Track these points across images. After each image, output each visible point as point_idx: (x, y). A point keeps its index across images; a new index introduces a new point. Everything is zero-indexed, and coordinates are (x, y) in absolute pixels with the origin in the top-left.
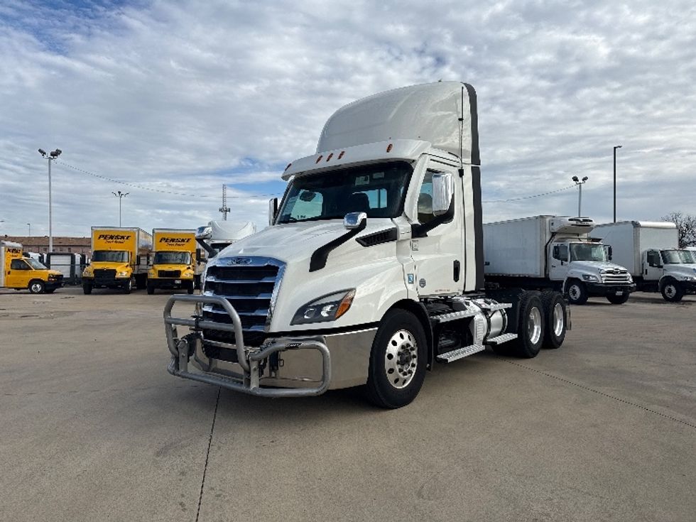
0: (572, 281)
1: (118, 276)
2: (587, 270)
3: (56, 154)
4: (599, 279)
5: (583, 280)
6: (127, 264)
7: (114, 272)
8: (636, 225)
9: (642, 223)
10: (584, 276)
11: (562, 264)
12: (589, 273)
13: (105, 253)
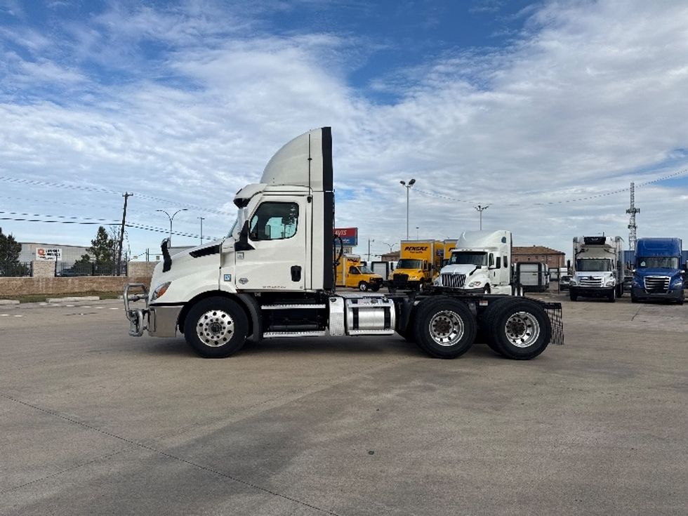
1: (410, 279)
3: (412, 182)
6: (420, 269)
7: (407, 276)
13: (410, 262)
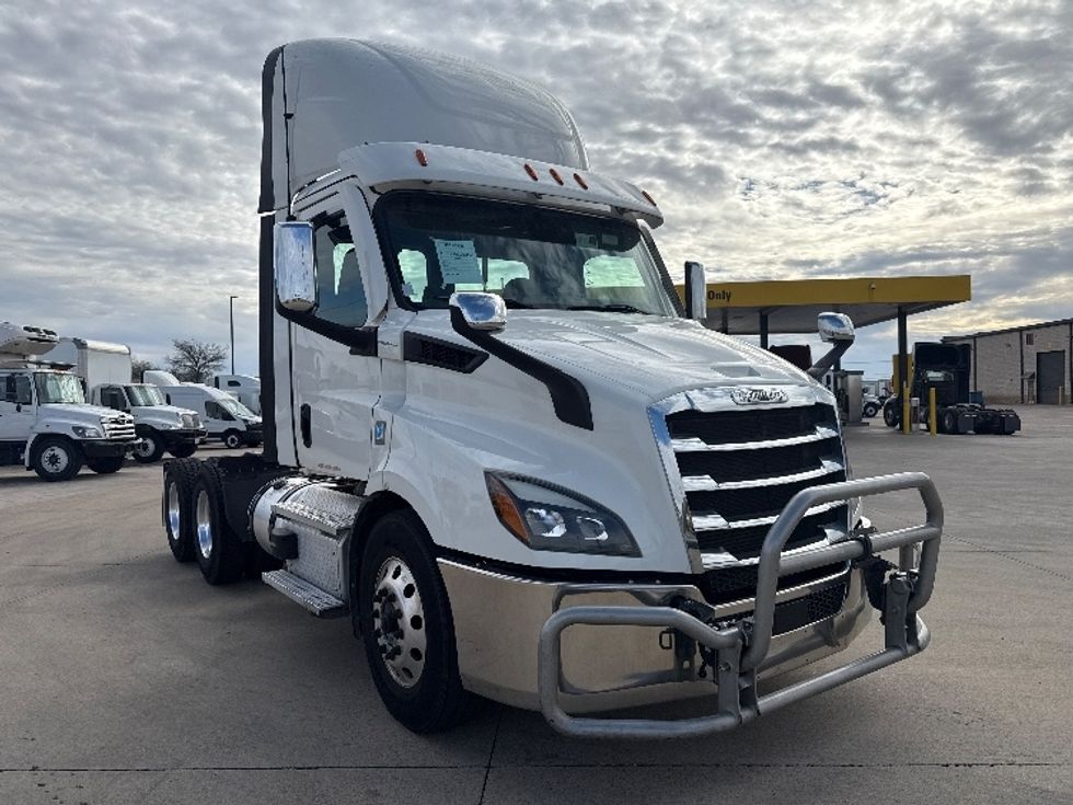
0: (45, 440)
2: (77, 419)
4: (101, 432)
5: (74, 436)
8: (81, 345)
9: (90, 344)
10: (76, 429)
11: (19, 409)
12: (83, 424)
